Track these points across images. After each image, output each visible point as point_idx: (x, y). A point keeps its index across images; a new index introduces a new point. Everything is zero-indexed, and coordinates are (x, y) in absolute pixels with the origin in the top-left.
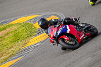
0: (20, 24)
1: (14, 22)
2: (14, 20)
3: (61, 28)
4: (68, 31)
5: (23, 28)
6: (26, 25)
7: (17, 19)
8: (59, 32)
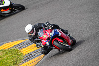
5: (9, 54)
6: (11, 52)
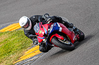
0: (12, 32)
1: (3, 29)
2: (3, 27)
6: (19, 34)
7: (7, 25)
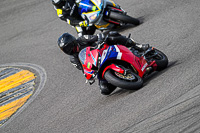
3: (106, 51)
4: (120, 56)
8: (103, 58)
